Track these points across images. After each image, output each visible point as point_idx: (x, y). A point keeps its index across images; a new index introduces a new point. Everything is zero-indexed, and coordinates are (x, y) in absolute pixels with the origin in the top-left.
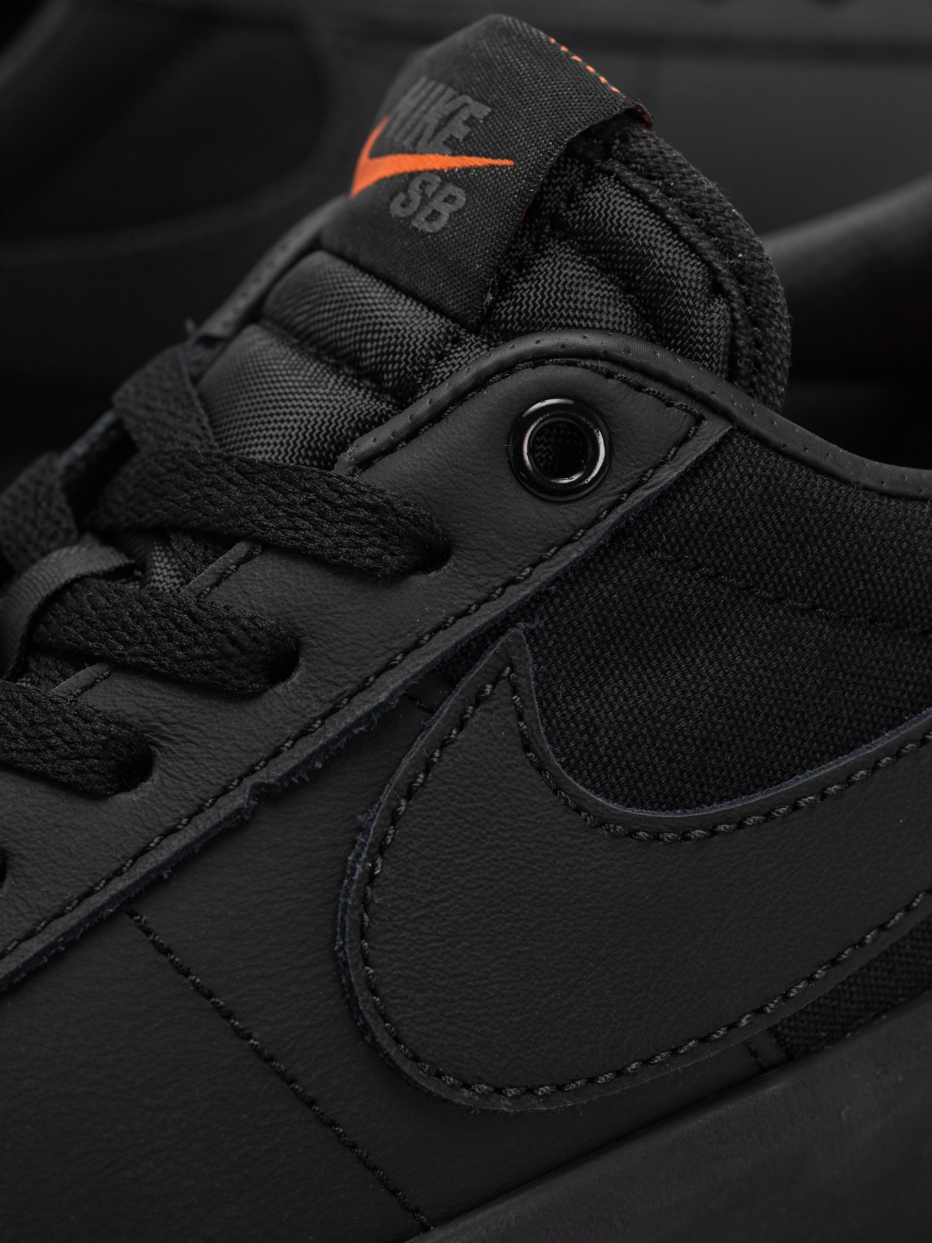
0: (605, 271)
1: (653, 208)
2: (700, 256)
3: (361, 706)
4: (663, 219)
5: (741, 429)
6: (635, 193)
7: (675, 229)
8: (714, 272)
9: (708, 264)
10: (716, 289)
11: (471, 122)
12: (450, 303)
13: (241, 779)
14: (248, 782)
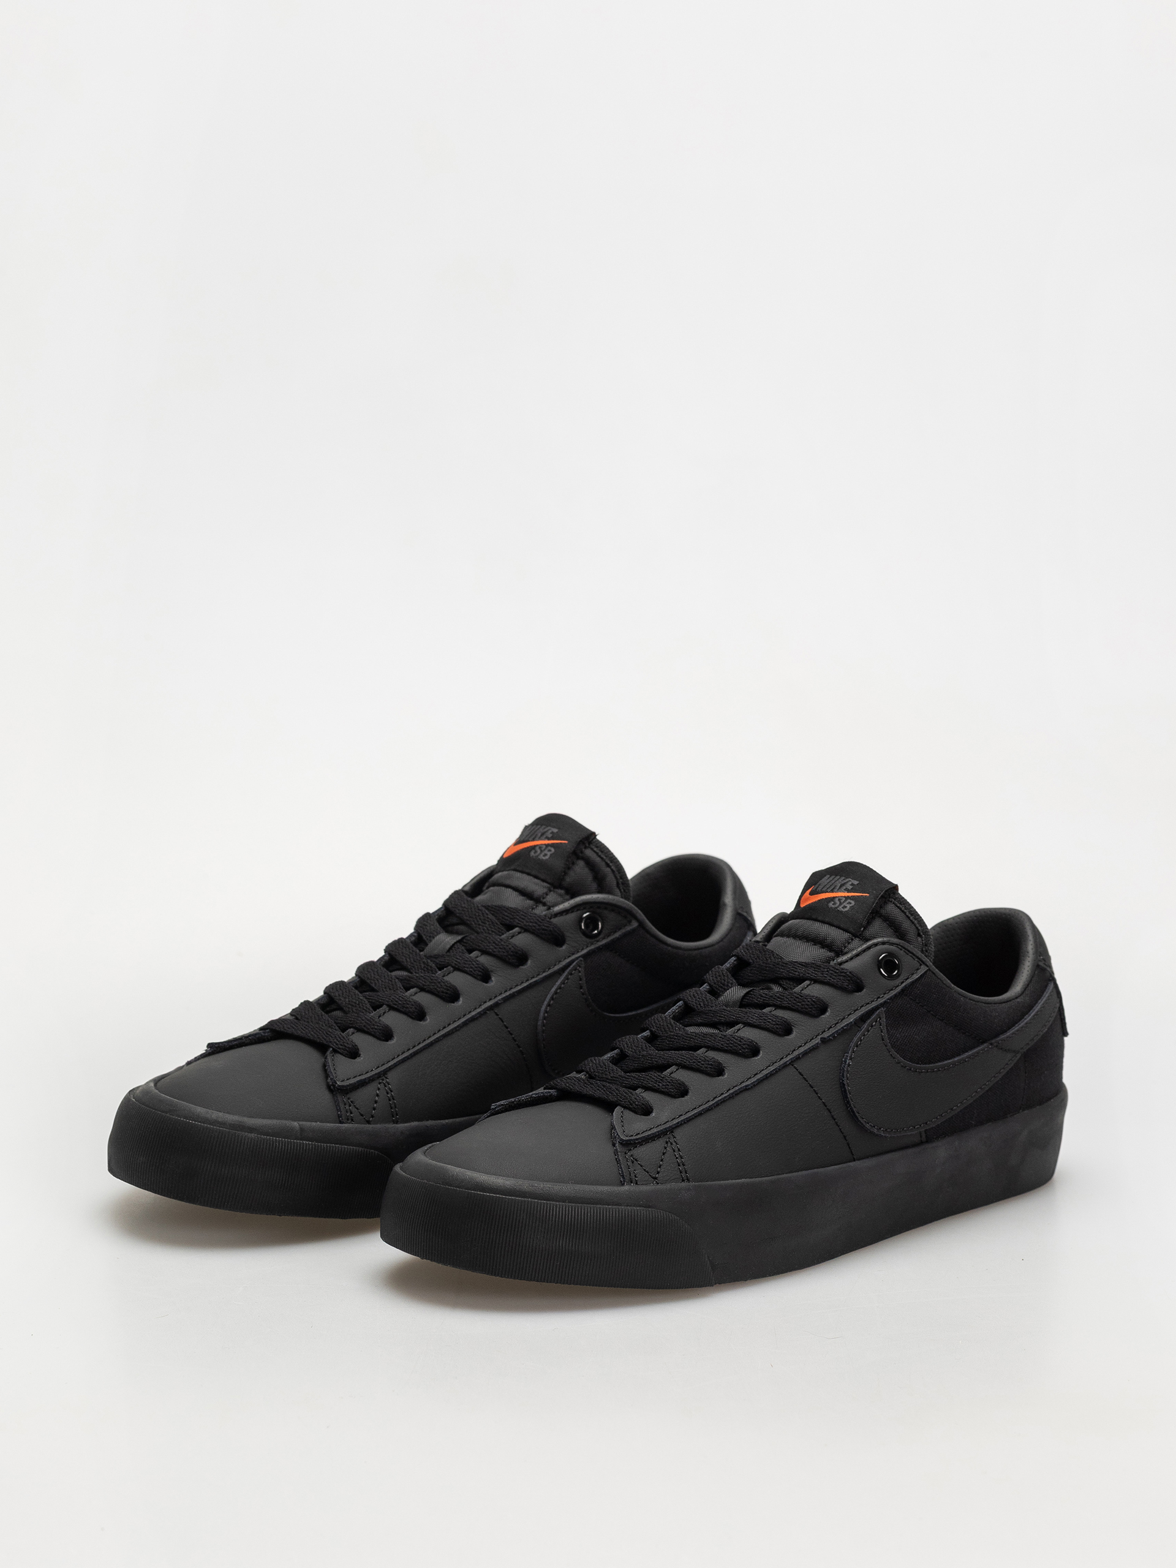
0: (891, 926)
1: (903, 911)
2: (915, 925)
3: (845, 1022)
4: (905, 914)
5: (929, 970)
6: (898, 907)
7: (909, 918)
8: (918, 930)
9: (917, 928)
10: (919, 935)
11: (852, 884)
12: (851, 930)
13: (817, 1036)
14: (819, 1037)
